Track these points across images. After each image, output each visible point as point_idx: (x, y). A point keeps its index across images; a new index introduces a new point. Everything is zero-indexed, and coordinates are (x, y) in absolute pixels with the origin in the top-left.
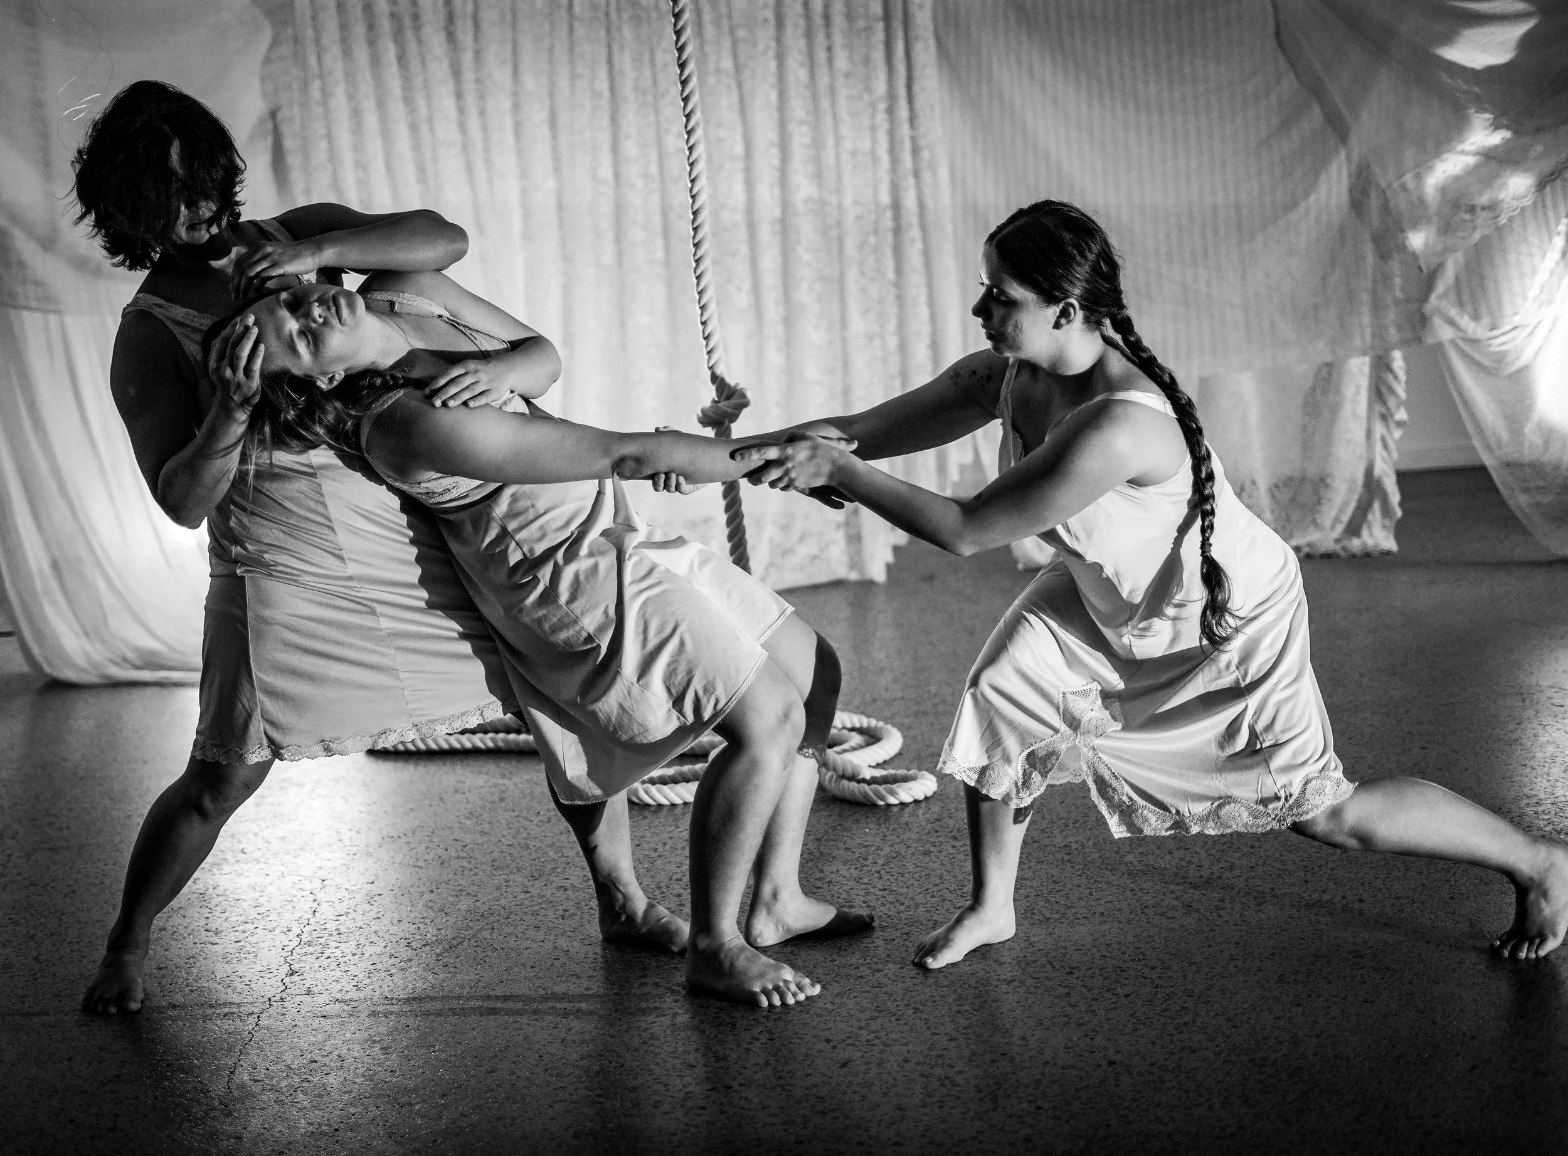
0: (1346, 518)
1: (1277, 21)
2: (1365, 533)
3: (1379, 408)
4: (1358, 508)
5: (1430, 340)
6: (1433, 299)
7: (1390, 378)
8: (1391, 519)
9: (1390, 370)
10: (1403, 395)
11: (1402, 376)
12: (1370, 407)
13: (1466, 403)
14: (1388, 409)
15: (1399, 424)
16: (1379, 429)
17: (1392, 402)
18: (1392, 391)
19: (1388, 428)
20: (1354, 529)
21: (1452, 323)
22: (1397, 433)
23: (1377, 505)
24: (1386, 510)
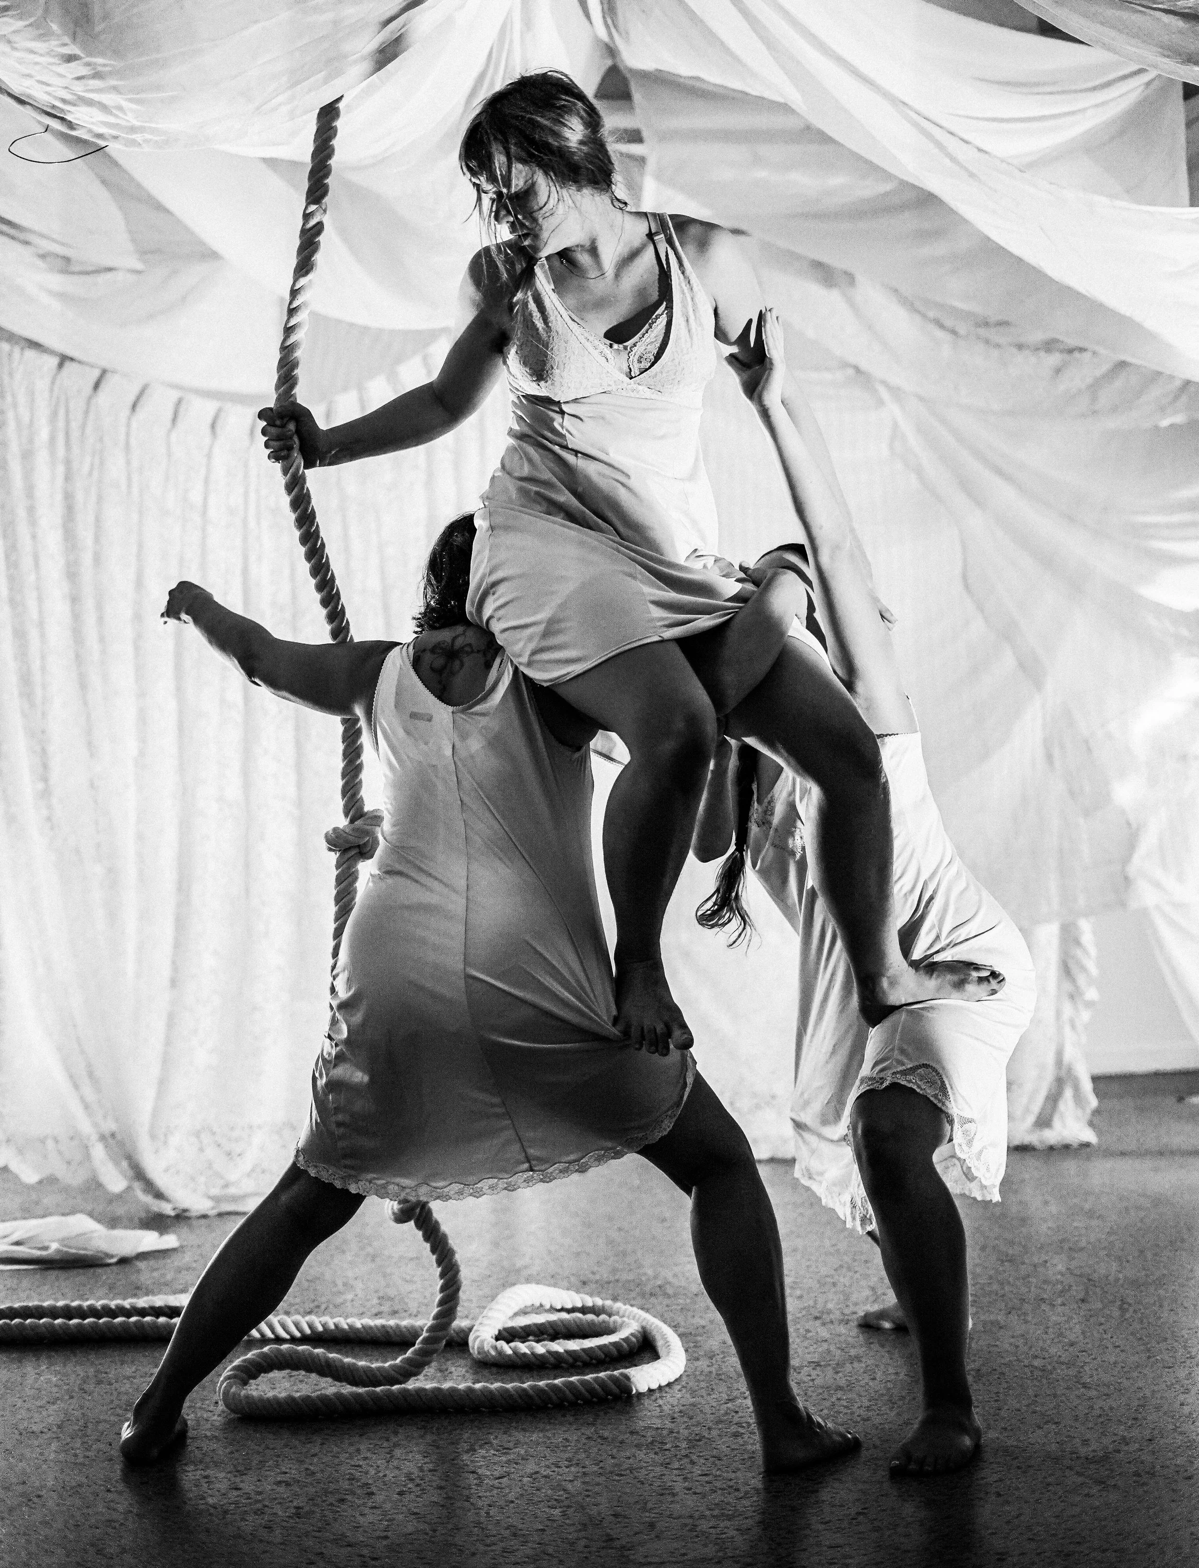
0: (1036, 1108)
1: (965, 561)
2: (1057, 1122)
3: (1067, 986)
4: (1048, 1098)
5: (1133, 905)
6: (1136, 860)
7: (1079, 953)
8: (1083, 1108)
9: (1078, 943)
10: (1094, 970)
11: (1093, 951)
12: (1059, 987)
13: (1174, 971)
14: (1077, 988)
15: (1089, 1004)
16: (1068, 1009)
17: (1081, 980)
18: (1083, 969)
19: (1076, 1009)
20: (1044, 1121)
21: (1158, 885)
22: (1085, 1016)
23: (1068, 1093)
24: (1078, 1098)
